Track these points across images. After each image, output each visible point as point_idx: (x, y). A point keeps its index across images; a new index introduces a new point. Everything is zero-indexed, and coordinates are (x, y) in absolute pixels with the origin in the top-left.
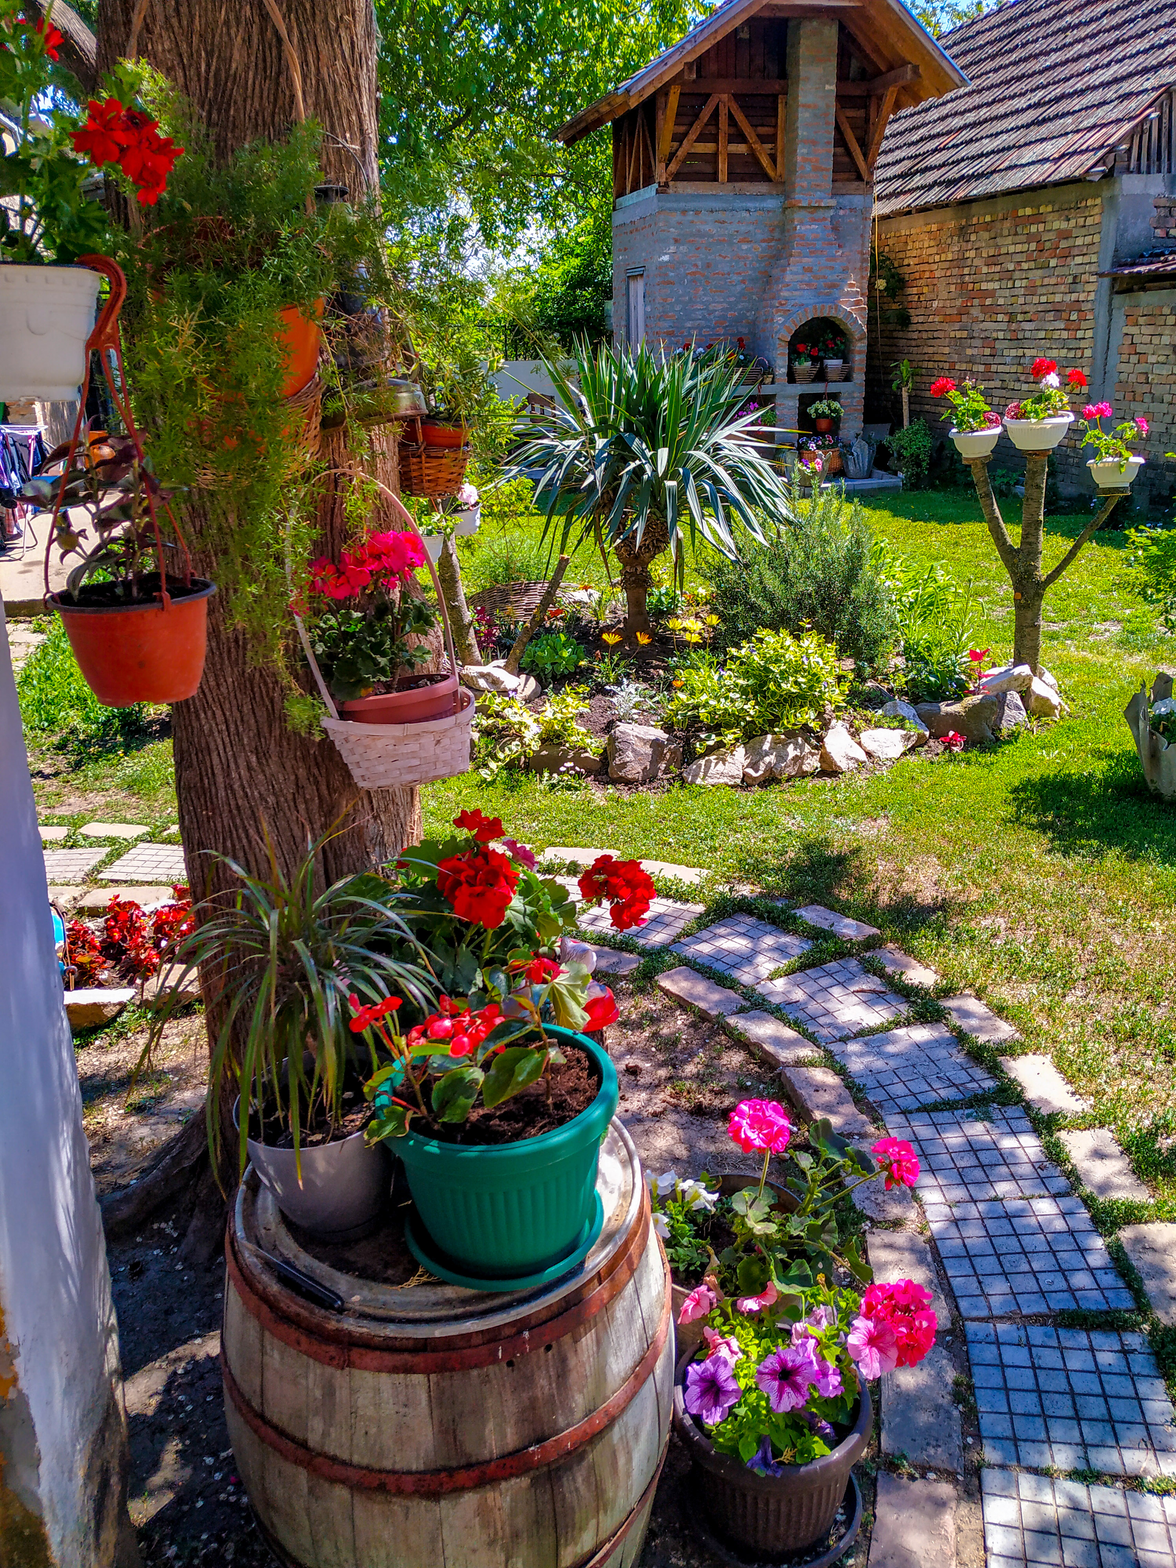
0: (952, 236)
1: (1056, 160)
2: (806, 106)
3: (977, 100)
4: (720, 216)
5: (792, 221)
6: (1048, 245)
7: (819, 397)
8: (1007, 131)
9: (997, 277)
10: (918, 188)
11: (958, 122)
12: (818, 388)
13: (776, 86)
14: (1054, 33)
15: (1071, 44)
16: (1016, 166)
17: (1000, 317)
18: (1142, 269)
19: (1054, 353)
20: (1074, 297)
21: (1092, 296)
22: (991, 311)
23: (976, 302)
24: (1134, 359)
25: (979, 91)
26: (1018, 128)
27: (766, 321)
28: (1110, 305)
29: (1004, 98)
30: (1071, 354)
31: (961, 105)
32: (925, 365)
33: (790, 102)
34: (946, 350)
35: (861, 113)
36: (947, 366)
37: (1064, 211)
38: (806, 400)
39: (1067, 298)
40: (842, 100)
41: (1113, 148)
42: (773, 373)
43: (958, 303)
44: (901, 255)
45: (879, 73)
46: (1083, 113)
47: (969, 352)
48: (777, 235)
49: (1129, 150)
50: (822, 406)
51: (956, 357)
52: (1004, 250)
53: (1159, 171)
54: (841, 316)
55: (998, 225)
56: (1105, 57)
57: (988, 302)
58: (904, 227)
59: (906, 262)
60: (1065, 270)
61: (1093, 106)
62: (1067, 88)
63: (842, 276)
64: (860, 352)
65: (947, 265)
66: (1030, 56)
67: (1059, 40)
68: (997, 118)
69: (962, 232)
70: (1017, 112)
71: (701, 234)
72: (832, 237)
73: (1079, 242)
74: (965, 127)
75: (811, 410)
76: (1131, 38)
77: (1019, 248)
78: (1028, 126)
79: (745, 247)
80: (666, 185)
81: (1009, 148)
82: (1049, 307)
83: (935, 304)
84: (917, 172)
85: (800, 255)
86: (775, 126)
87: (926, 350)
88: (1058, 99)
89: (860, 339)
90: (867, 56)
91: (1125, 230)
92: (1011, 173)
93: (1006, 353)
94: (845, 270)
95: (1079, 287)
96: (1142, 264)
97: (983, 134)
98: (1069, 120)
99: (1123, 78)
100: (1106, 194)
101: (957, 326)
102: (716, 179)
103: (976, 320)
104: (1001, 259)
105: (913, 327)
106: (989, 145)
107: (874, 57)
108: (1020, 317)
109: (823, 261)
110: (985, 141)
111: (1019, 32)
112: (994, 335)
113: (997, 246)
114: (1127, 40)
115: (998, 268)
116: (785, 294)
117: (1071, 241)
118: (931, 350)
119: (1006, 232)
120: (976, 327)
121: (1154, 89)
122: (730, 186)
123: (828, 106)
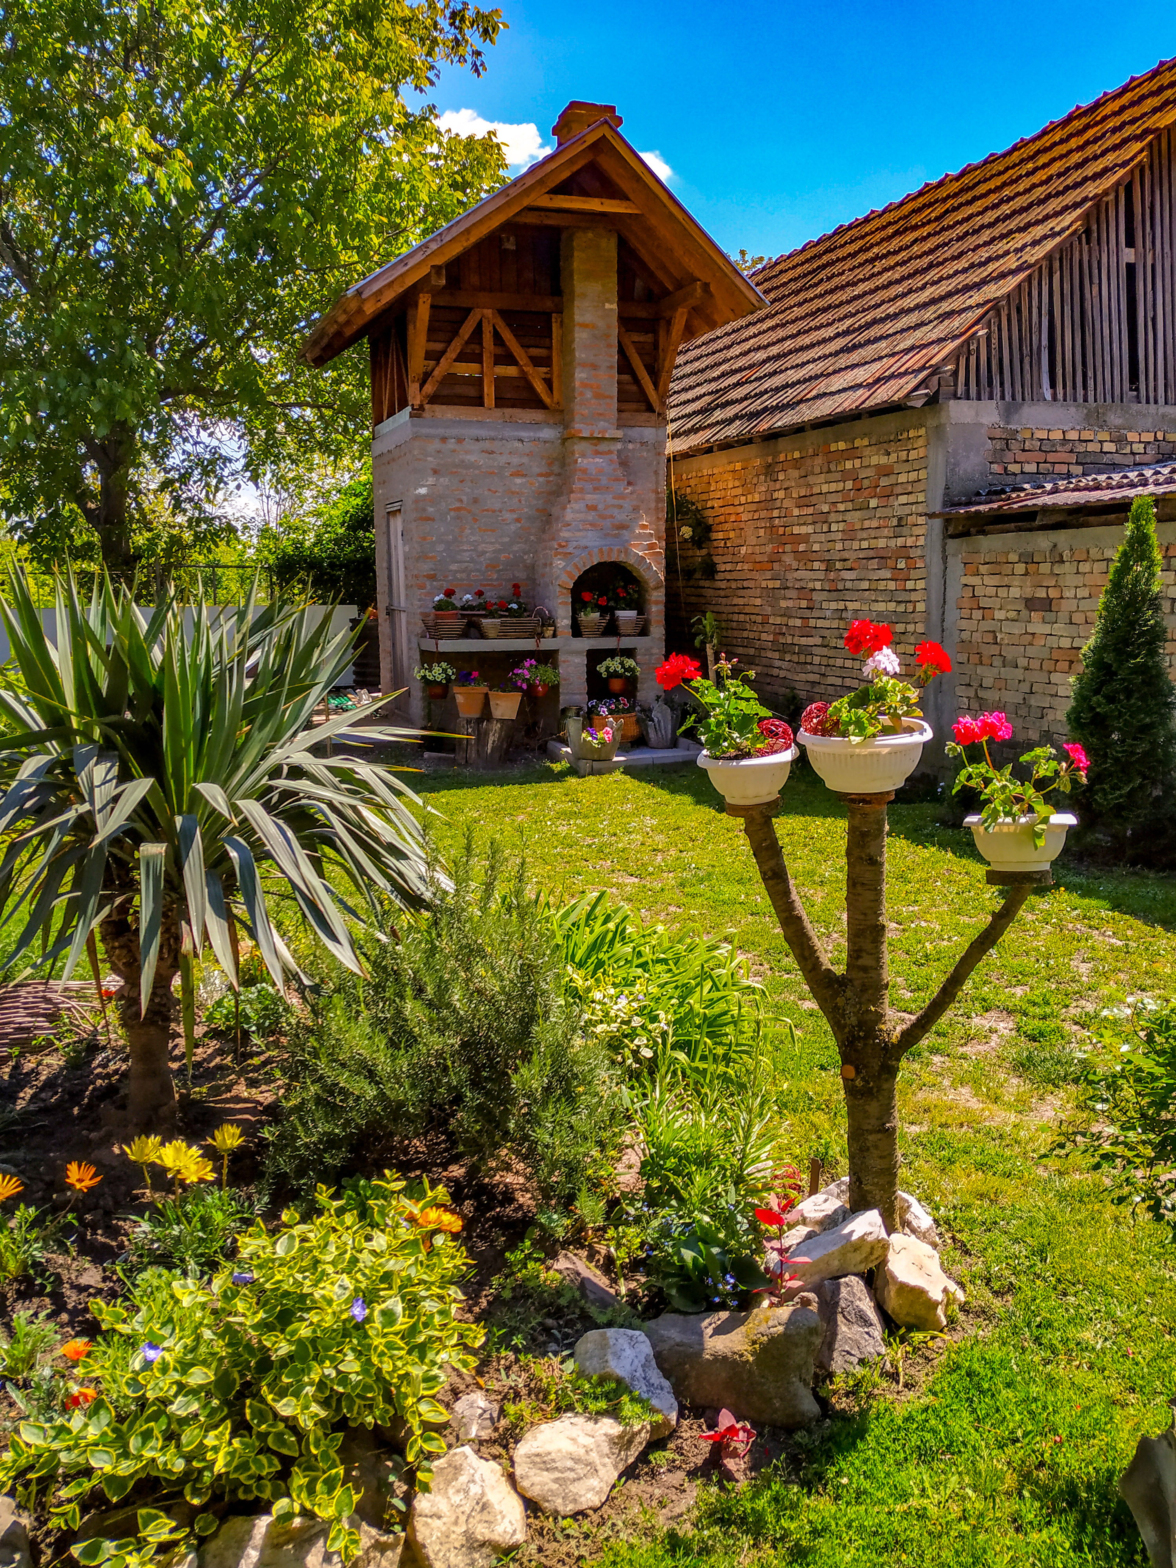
0: (758, 475)
1: (869, 386)
2: (584, 326)
3: (781, 333)
4: (487, 445)
5: (573, 453)
6: (866, 483)
7: (611, 653)
8: (814, 360)
9: (810, 519)
10: (718, 423)
11: (761, 355)
12: (609, 643)
13: (548, 304)
14: (861, 265)
15: (880, 273)
16: (825, 394)
17: (816, 565)
18: (981, 508)
19: (881, 607)
20: (900, 541)
21: (921, 541)
22: (806, 558)
23: (788, 548)
24: (977, 614)
25: (783, 325)
26: (825, 357)
27: (545, 565)
28: (944, 551)
29: (811, 329)
30: (901, 608)
31: (764, 340)
32: (735, 617)
33: (566, 321)
34: (758, 602)
35: (649, 338)
36: (759, 619)
37: (883, 444)
38: (595, 657)
39: (892, 543)
40: (626, 322)
41: (936, 370)
42: (554, 624)
43: (769, 548)
44: (704, 497)
45: (666, 293)
46: (898, 336)
47: (783, 604)
48: (556, 469)
49: (955, 373)
50: (614, 664)
51: (768, 610)
52: (816, 490)
53: (991, 398)
54: (632, 561)
55: (809, 462)
56: (918, 281)
57: (802, 547)
58: (705, 465)
59: (709, 504)
60: (888, 512)
61: (909, 328)
62: (879, 313)
63: (633, 516)
64: (657, 603)
65: (754, 507)
66: (837, 288)
67: (867, 270)
68: (802, 349)
69: (769, 471)
70: (824, 341)
71: (463, 465)
72: (619, 473)
73: (902, 478)
74: (769, 359)
75: (601, 668)
76: (946, 260)
77: (833, 487)
78: (836, 354)
79: (518, 481)
80: (421, 408)
81: (817, 377)
82: (871, 553)
83: (743, 550)
84: (717, 406)
85: (582, 490)
86: (550, 348)
87: (736, 601)
88: (868, 325)
89: (657, 588)
90: (652, 275)
91: (957, 464)
92: (819, 402)
93: (825, 605)
94: (636, 509)
95: (905, 531)
96: (980, 503)
97: (788, 365)
98: (883, 344)
99: (942, 298)
100: (931, 422)
101: (768, 575)
102: (481, 404)
103: (789, 569)
104: (814, 500)
105: (719, 576)
106: (793, 376)
107: (660, 275)
108: (838, 565)
109: (609, 498)
110: (789, 372)
111: (824, 267)
112: (811, 585)
113: (809, 486)
114: (942, 263)
115: (810, 510)
116: (564, 534)
117: (892, 480)
118: (741, 601)
119: (817, 470)
120: (790, 576)
121: (979, 305)
122: (499, 412)
123: (609, 327)
